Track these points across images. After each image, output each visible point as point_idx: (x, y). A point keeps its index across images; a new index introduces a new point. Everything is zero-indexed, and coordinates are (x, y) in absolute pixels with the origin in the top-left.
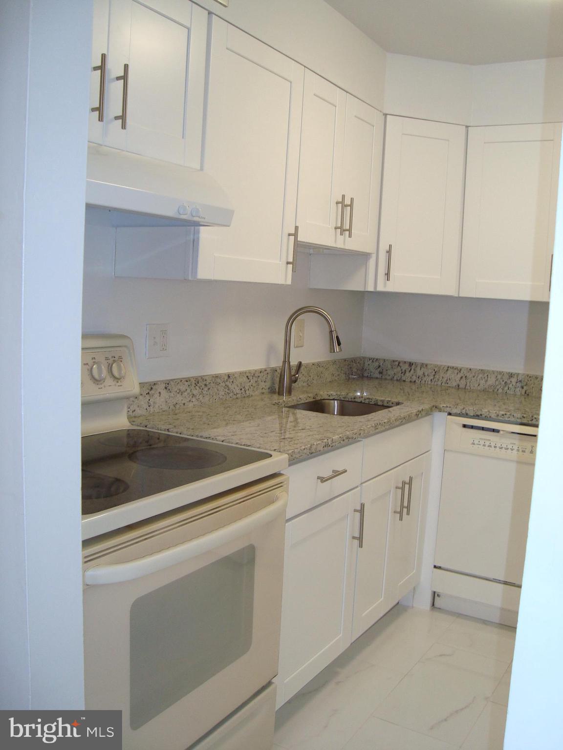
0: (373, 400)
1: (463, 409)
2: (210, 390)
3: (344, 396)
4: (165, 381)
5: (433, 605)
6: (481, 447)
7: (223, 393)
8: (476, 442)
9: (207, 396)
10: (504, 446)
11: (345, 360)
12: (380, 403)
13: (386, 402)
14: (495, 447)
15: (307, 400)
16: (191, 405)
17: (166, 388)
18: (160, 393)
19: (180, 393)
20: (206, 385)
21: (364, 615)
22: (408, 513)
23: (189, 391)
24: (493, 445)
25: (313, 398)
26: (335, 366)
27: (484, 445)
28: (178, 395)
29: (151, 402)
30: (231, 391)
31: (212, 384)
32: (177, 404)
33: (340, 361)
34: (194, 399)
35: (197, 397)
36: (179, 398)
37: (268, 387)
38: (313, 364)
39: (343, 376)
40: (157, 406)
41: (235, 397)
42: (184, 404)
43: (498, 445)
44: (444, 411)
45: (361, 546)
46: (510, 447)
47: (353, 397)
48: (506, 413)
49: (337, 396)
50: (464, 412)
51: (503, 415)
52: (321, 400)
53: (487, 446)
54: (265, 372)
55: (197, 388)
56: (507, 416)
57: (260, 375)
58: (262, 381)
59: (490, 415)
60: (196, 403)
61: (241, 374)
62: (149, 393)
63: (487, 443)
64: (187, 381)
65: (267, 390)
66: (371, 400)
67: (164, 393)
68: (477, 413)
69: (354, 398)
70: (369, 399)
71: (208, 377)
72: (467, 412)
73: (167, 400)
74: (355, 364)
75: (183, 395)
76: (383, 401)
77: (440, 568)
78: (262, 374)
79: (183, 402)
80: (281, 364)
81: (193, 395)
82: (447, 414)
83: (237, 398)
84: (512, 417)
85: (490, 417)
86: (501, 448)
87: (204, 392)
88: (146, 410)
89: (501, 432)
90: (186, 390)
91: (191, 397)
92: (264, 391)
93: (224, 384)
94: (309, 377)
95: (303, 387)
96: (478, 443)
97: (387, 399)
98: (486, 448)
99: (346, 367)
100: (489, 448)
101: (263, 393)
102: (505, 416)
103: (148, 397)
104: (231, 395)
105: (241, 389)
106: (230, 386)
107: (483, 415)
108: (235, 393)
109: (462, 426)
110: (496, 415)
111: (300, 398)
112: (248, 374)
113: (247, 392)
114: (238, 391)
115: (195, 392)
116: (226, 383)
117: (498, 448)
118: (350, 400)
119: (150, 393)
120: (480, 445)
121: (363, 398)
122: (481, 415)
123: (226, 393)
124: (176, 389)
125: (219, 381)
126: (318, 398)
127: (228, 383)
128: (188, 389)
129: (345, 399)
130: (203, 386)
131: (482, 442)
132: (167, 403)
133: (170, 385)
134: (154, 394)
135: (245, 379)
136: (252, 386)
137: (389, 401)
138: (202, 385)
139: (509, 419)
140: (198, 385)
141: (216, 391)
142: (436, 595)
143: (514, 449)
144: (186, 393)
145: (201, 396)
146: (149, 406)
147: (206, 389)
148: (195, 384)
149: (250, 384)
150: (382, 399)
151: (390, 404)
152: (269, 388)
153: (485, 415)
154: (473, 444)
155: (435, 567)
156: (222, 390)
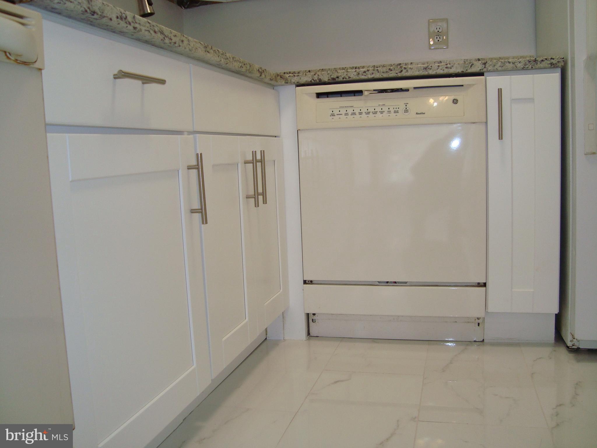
1: (315, 75)
5: (309, 334)
6: (343, 117)
8: (336, 112)
10: (371, 110)
14: (360, 113)
21: (224, 339)
22: (265, 202)
24: (357, 111)
27: (346, 114)
43: (364, 110)
44: (291, 83)
45: (205, 220)
46: (378, 109)
48: (368, 69)
50: (316, 78)
51: (365, 72)
53: (350, 114)
56: (370, 72)
59: (349, 75)
63: (350, 111)
68: (332, 77)
72: (320, 77)
77: (311, 282)
82: (295, 86)
84: (376, 72)
85: (349, 78)
86: (368, 113)
89: (366, 93)
96: (340, 113)
98: (350, 117)
100: (353, 116)
102: (367, 72)
107: (340, 78)
109: (315, 95)
110: (355, 73)
117: (364, 114)
120: (341, 114)
122: (338, 77)
131: (343, 111)
139: (372, 76)
142: (310, 321)
143: (384, 112)
153: (343, 77)
154: (333, 115)
155: (305, 282)
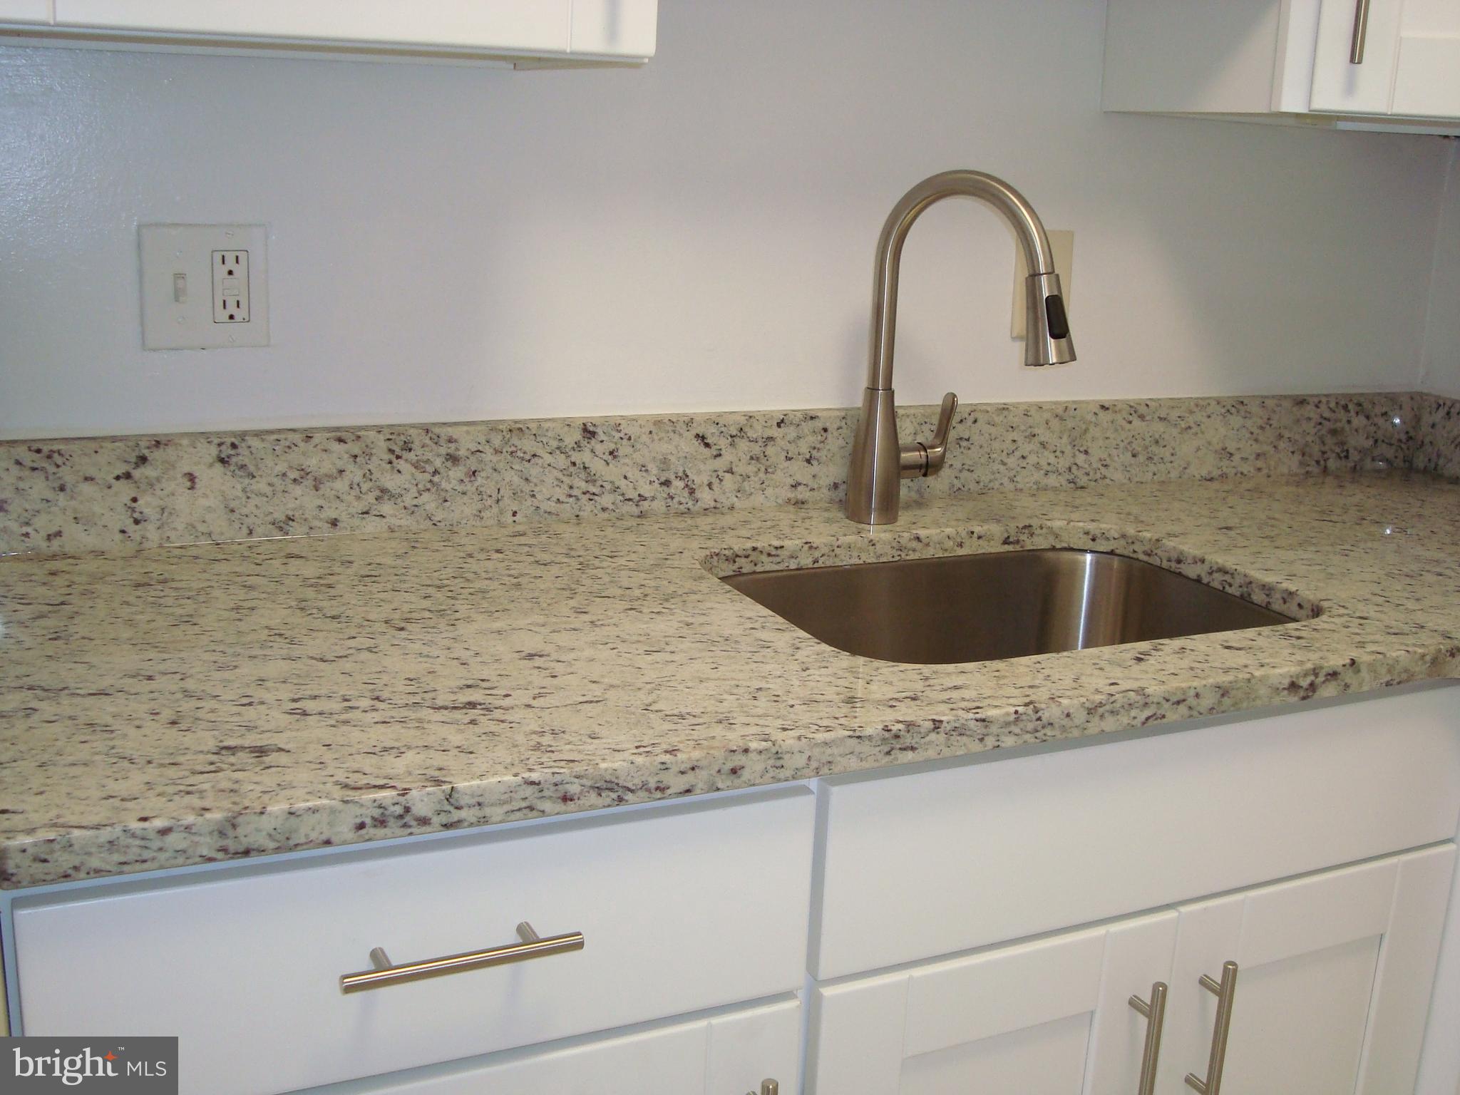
0: (1238, 580)
2: (479, 481)
3: (1147, 548)
4: (218, 434)
7: (560, 493)
9: (465, 498)
11: (1301, 402)
12: (1259, 597)
13: (1278, 596)
15: (961, 545)
16: (371, 526)
17: (222, 461)
18: (191, 478)
19: (309, 482)
20: (453, 459)
23: (354, 473)
25: (1006, 542)
26: (1236, 421)
28: (298, 490)
29: (147, 504)
30: (608, 486)
31: (489, 456)
32: (290, 519)
33: (1270, 403)
34: (387, 508)
35: (408, 500)
36: (303, 499)
37: (826, 481)
38: (1103, 407)
39: (1292, 464)
40: (180, 524)
41: (631, 508)
42: (334, 523)
47: (1174, 556)
49: (1123, 542)
52: (1054, 549)
54: (807, 427)
55: (401, 464)
57: (775, 432)
58: (788, 459)
60: (406, 521)
61: (664, 426)
62: (128, 476)
64: (340, 440)
65: (825, 493)
66: (1227, 577)
67: (214, 479)
69: (1179, 561)
70: (1226, 573)
71: (465, 428)
73: (233, 504)
74: (1359, 421)
75: (321, 492)
76: (1268, 589)
78: (791, 432)
79: (331, 514)
80: (859, 401)
81: (384, 491)
83: (642, 515)
87: (444, 485)
88: (119, 537)
90: (341, 472)
91: (371, 498)
92: (802, 493)
93: (561, 461)
94: (1081, 459)
95: (1041, 489)
97: (1285, 585)
99: (1310, 427)
101: (800, 503)
103: (125, 491)
104: (606, 500)
105: (667, 483)
106: (597, 466)
108: (634, 495)
111: (918, 539)
112: (700, 431)
113: (706, 497)
114: (646, 490)
115: (391, 482)
116: (575, 457)
118: (1165, 564)
119: (137, 474)
121: (1206, 567)
123: (575, 492)
124: (281, 468)
125: (528, 445)
126: (1040, 542)
127: (584, 457)
128: (350, 467)
129: (1151, 560)
130: (438, 463)
132: (236, 515)
133: (243, 450)
134: (158, 480)
135: (689, 445)
136: (730, 471)
137: (1291, 593)
138: (429, 456)
140: (411, 456)
141: (516, 480)
144: (341, 485)
145: (426, 496)
146: (137, 522)
147: (457, 473)
148: (391, 451)
149: (720, 464)
150: (1269, 579)
151: (1292, 608)
152: (836, 486)
156: (550, 479)
